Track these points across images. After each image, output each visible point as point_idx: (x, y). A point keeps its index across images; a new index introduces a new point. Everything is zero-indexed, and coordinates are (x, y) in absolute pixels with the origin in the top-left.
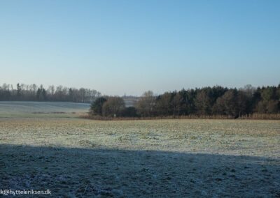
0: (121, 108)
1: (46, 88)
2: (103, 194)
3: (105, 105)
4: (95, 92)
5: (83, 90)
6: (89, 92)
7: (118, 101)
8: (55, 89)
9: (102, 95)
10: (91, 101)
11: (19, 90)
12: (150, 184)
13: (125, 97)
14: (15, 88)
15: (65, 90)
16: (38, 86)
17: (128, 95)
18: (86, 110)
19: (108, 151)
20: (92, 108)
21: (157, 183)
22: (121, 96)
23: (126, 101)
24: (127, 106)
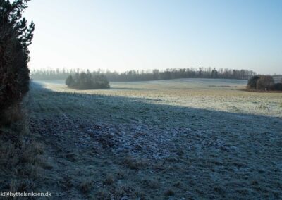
0: (271, 83)
1: (218, 69)
2: (222, 149)
3: (258, 81)
4: (252, 72)
5: (243, 71)
6: (247, 72)
7: (269, 78)
8: (224, 70)
9: (257, 74)
10: (249, 78)
11: (200, 71)
12: (266, 145)
13: (275, 76)
14: (198, 70)
15: (230, 71)
16: (212, 69)
17: (278, 74)
18: (244, 85)
19: (246, 115)
20: (249, 83)
21: (272, 146)
22: (272, 74)
23: (275, 79)
24: (276, 82)
